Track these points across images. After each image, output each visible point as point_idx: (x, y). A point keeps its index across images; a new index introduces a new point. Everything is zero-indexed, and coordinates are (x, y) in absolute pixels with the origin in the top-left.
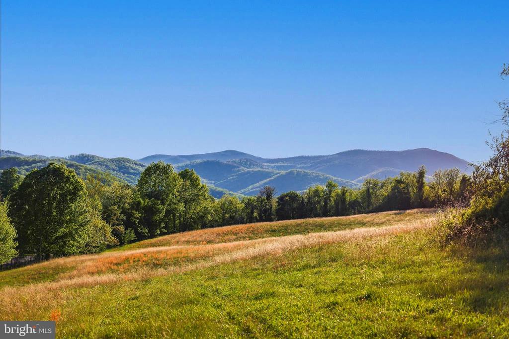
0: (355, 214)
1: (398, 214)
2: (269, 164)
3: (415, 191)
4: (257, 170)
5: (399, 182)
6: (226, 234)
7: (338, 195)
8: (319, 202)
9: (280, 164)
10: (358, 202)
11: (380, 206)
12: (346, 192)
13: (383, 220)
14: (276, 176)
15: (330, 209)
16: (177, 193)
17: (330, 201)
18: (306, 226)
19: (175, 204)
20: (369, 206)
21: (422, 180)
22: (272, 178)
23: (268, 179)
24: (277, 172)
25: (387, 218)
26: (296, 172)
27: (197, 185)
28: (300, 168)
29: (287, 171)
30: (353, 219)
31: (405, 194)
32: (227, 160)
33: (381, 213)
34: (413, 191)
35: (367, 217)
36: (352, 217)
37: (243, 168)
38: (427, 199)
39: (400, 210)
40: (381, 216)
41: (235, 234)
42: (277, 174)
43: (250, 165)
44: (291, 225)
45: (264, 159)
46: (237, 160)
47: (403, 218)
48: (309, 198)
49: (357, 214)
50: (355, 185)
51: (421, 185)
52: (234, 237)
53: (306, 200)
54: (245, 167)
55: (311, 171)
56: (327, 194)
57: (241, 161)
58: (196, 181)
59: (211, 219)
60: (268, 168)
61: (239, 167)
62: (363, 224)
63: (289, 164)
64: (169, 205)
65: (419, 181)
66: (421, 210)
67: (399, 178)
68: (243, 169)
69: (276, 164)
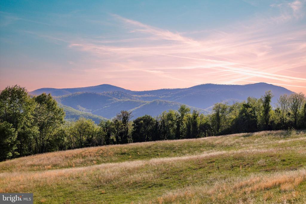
0: (206, 137)
1: (247, 136)
2: (137, 96)
3: (262, 115)
4: (127, 100)
5: (247, 106)
6: (75, 157)
7: (189, 119)
8: (172, 125)
9: (146, 95)
10: (209, 125)
11: (228, 129)
12: (198, 116)
13: (233, 142)
14: (142, 105)
15: (183, 131)
16: (32, 117)
17: (182, 124)
18: (156, 148)
19: (28, 127)
20: (218, 128)
21: (268, 104)
22: (139, 107)
23: (136, 108)
24: (143, 102)
25: (237, 140)
26: (158, 102)
27: (54, 109)
28: (162, 99)
29: (152, 101)
30: (203, 142)
31: (253, 117)
32: (103, 93)
33: (230, 135)
34: (259, 115)
35: (217, 140)
36: (202, 140)
37: (116, 98)
38: (273, 122)
39: (248, 132)
40: (230, 139)
41: (84, 157)
42: (143, 104)
43: (121, 97)
44: (142, 147)
45: (133, 92)
46: (111, 92)
47: (252, 141)
48: (163, 122)
49: (208, 136)
50: (207, 113)
51: (267, 109)
52: (82, 160)
53: (160, 123)
54: (117, 98)
55: (171, 101)
56: (179, 118)
57: (113, 93)
58: (53, 105)
59: (67, 141)
60: (136, 99)
61: (112, 98)
62: (212, 146)
63: (153, 96)
64: (23, 128)
65: (266, 105)
66: (269, 132)
67: (246, 103)
68: (115, 100)
69: (143, 96)
